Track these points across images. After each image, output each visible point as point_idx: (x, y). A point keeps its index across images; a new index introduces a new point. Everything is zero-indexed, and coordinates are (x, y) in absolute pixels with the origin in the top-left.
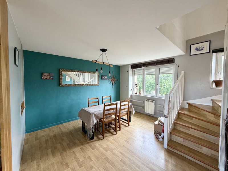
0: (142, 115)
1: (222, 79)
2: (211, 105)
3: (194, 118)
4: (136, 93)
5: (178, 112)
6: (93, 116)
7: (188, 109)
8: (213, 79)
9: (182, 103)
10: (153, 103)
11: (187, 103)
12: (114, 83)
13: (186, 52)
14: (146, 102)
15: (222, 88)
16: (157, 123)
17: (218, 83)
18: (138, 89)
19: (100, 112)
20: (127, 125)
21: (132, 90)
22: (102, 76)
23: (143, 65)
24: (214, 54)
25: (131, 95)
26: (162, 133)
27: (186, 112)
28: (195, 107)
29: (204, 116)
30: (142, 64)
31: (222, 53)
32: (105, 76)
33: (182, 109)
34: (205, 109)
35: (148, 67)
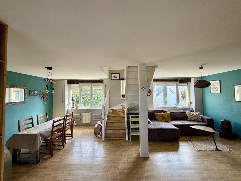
0: (80, 126)
1: (124, 94)
2: (121, 108)
3: (115, 117)
4: (73, 107)
5: (108, 116)
6: (39, 136)
7: (112, 112)
8: (121, 94)
9: (109, 110)
10: (90, 114)
11: (111, 109)
12: (45, 98)
13: (109, 77)
14: (83, 114)
15: (125, 98)
16: (96, 126)
17: (123, 96)
18: (75, 103)
19: (46, 130)
20: (71, 137)
21: (68, 104)
22: (30, 91)
23: (80, 82)
24: (121, 81)
25: (68, 110)
26: (100, 132)
27: (111, 115)
28: (115, 110)
29: (120, 114)
30: (79, 80)
31: (124, 81)
32: (35, 91)
33: (109, 113)
34: (119, 111)
35: (84, 84)
